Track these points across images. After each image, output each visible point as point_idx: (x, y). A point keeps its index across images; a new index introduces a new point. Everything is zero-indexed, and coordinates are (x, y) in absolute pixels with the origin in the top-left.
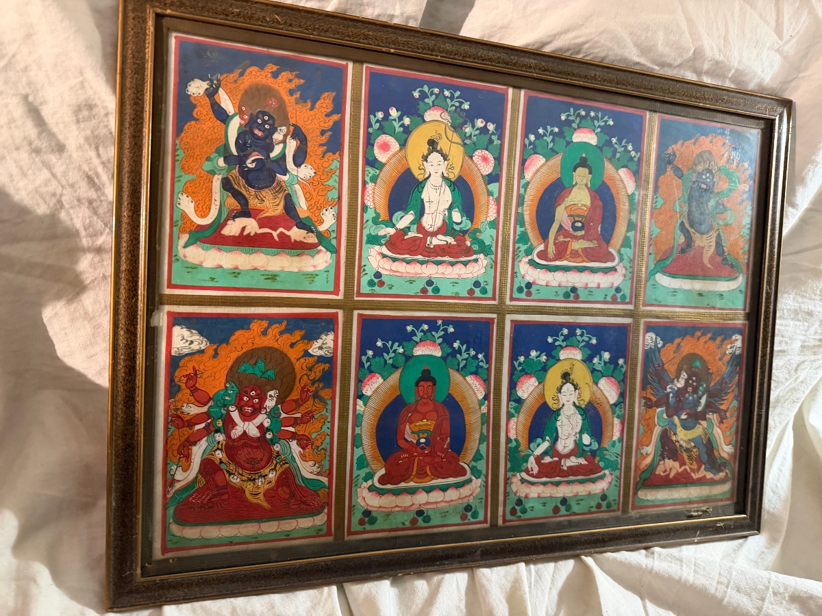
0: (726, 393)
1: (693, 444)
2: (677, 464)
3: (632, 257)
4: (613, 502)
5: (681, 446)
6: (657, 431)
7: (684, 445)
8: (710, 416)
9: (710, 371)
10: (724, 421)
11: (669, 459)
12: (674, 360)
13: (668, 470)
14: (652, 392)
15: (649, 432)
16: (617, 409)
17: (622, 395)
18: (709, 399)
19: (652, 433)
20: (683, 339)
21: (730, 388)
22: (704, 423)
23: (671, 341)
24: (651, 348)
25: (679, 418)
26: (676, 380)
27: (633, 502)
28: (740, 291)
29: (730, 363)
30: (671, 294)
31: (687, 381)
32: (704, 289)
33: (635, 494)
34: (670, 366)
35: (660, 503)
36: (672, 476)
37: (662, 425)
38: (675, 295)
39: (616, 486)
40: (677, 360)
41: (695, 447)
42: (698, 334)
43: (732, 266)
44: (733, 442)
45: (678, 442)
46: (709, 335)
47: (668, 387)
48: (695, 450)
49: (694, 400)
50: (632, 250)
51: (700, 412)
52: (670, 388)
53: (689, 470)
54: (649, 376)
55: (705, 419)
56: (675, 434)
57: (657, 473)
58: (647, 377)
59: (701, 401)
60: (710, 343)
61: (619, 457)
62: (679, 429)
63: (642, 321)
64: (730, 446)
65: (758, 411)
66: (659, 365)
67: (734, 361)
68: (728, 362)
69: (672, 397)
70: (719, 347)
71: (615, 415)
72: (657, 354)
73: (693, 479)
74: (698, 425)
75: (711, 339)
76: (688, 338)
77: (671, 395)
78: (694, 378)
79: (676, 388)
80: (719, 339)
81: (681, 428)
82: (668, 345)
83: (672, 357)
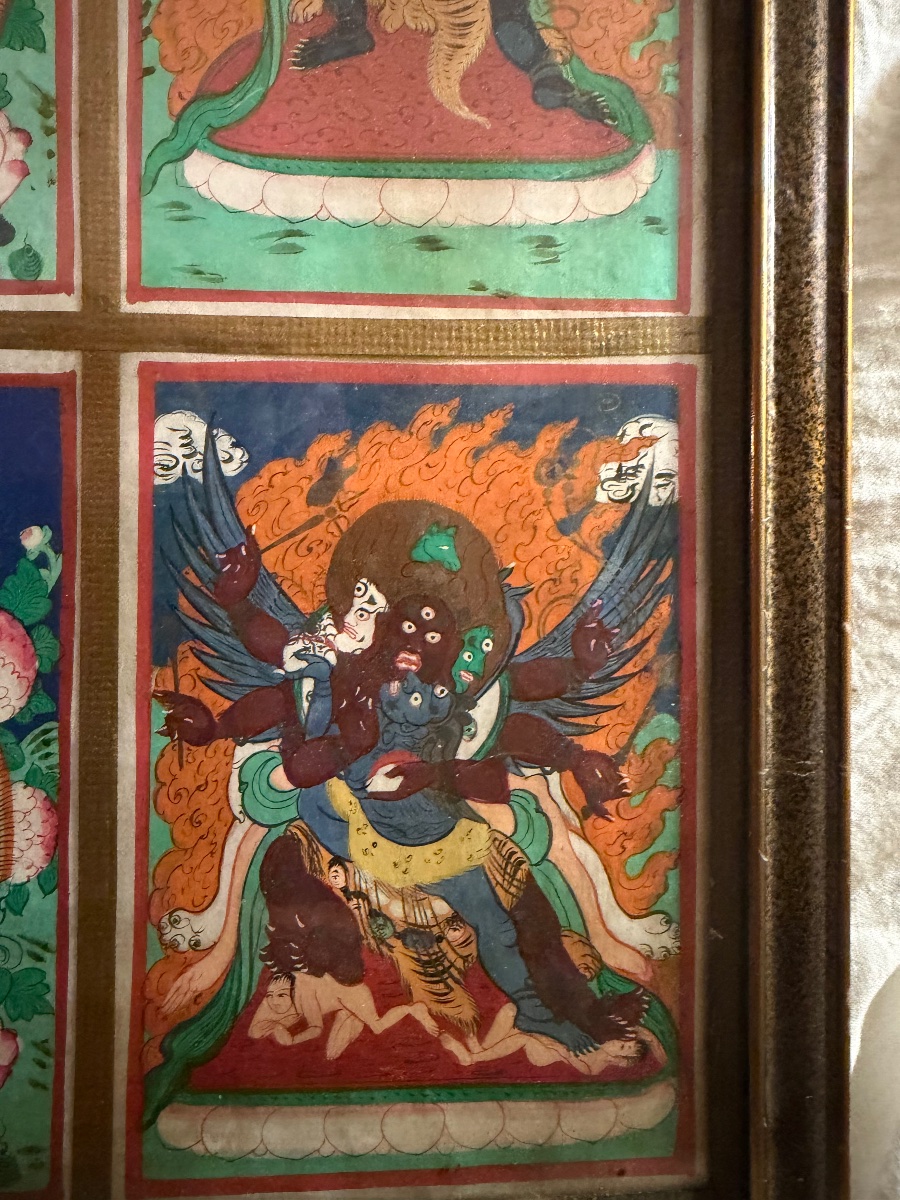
0: (608, 678)
1: (442, 908)
2: (360, 998)
3: (51, 88)
4: (23, 1161)
5: (374, 913)
6: (242, 846)
7: (396, 910)
8: (524, 780)
9: (515, 581)
10: (610, 806)
11: (317, 971)
12: (318, 532)
13: (315, 1020)
14: (204, 671)
15: (203, 849)
16: (27, 746)
17: (48, 683)
18: (516, 707)
19: (217, 851)
20: (354, 441)
21: (627, 657)
22: (501, 817)
23: (291, 446)
24: (185, 478)
25: (359, 788)
26: (327, 620)
27: (134, 1159)
28: (651, 221)
29: (621, 549)
30: (273, 242)
31: (386, 626)
32: (447, 217)
33: (142, 1122)
34: (291, 559)
35: (280, 1170)
36: (336, 1047)
37: (267, 817)
38: (296, 250)
39: (35, 1084)
40: (328, 533)
41: (454, 920)
42: (434, 415)
43: (593, 111)
44: (670, 900)
45: (361, 895)
46: (495, 422)
47: (289, 651)
48: (455, 935)
49: (433, 709)
50: (49, 60)
51: (471, 762)
52: (297, 655)
53: (429, 1025)
54: (183, 602)
55: (501, 795)
56: (339, 860)
57: (256, 1032)
58: (174, 608)
59: (475, 713)
60: (505, 456)
61: (50, 959)
62: (361, 838)
63: (130, 364)
64: (654, 922)
65: (778, 766)
66: (232, 553)
67: (640, 536)
68: (609, 545)
69: (314, 696)
70: (552, 474)
71: (19, 774)
72: (220, 503)
73: (457, 1065)
74: (464, 824)
75: (504, 436)
76: (380, 433)
77: (308, 685)
78: (428, 613)
79: (332, 658)
80: (548, 441)
81: (371, 835)
82: (276, 466)
83: (304, 517)
